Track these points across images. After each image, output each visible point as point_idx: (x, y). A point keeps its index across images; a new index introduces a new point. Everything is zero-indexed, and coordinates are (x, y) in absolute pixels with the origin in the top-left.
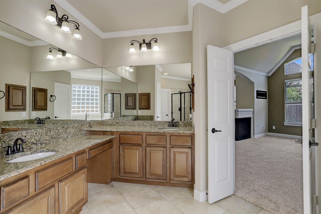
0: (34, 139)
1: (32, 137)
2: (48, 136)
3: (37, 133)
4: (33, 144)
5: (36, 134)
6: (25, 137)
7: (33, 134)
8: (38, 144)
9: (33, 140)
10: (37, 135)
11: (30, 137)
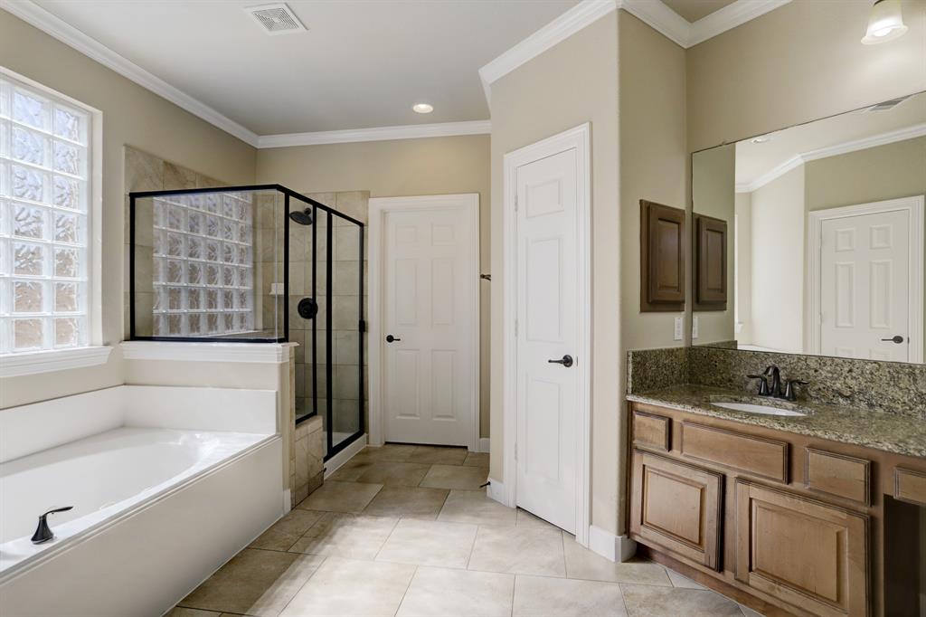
0: (845, 383)
1: (835, 375)
2: (901, 389)
3: (855, 369)
4: (841, 395)
5: (850, 371)
6: (816, 371)
7: (839, 369)
8: (857, 400)
9: (839, 386)
10: (854, 374)
11: (830, 375)
